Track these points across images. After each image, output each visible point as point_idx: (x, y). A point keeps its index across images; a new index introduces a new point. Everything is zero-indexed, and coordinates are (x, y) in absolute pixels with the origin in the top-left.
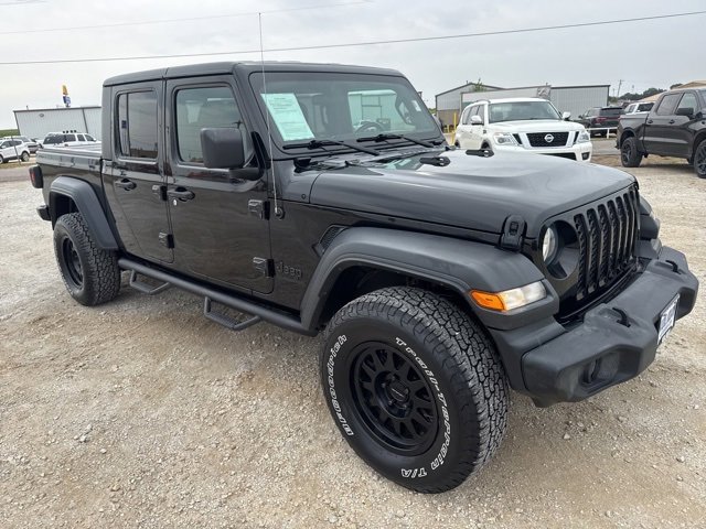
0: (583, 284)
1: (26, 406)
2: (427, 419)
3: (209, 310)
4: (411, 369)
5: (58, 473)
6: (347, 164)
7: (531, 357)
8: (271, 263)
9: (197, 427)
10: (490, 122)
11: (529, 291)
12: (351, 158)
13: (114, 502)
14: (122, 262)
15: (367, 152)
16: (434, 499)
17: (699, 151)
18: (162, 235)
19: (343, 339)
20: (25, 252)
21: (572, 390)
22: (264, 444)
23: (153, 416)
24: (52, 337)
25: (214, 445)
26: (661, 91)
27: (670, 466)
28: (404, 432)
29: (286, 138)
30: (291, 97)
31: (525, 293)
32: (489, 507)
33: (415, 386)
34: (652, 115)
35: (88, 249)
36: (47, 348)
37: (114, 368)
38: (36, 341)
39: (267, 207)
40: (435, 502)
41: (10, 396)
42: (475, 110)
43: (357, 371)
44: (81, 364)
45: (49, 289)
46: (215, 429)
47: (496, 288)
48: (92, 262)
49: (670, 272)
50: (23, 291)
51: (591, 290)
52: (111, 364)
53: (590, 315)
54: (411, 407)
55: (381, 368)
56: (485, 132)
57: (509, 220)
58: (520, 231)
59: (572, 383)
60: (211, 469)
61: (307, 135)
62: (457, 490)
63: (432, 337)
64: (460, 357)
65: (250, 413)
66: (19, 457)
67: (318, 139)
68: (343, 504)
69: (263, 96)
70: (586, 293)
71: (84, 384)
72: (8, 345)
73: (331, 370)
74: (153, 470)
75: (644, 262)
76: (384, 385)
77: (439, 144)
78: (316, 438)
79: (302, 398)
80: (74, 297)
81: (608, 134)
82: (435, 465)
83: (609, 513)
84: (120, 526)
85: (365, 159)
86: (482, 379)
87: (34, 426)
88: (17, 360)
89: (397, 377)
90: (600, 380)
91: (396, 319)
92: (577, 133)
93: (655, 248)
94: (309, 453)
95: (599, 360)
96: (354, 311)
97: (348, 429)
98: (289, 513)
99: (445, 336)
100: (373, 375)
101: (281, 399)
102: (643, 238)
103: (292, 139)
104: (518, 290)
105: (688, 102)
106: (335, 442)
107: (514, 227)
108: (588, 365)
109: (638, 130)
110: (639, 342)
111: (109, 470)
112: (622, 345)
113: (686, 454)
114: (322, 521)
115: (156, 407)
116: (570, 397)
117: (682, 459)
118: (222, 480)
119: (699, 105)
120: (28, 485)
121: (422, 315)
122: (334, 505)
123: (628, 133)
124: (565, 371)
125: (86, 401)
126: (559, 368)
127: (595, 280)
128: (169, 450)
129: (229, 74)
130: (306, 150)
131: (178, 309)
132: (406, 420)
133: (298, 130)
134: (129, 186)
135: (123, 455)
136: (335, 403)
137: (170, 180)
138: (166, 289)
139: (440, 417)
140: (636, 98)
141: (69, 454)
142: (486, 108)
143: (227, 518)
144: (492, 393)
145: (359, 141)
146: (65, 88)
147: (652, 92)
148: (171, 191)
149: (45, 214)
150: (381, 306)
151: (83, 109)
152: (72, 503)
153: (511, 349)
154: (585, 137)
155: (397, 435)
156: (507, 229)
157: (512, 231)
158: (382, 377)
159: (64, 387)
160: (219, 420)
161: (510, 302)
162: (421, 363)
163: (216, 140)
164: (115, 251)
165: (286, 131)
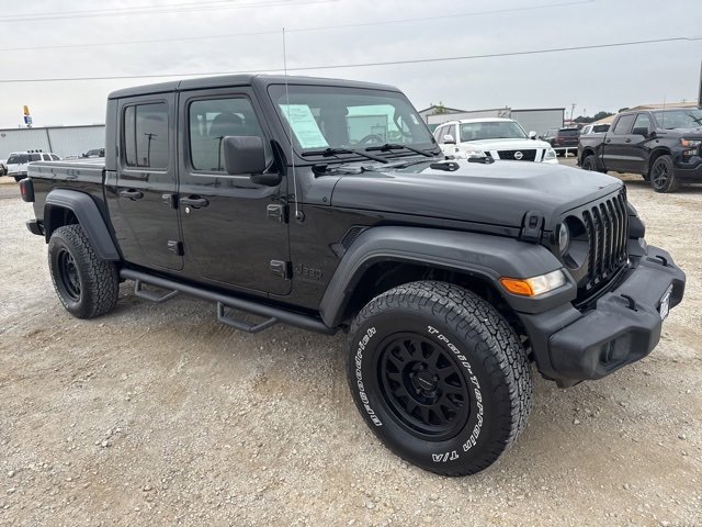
0: (590, 276)
1: (38, 415)
2: (456, 404)
3: (222, 315)
4: (441, 356)
5: (84, 477)
6: (363, 170)
7: (557, 338)
8: (289, 265)
9: (220, 428)
10: (462, 141)
11: (551, 278)
12: (366, 165)
13: (149, 501)
14: (124, 272)
15: (377, 160)
16: (464, 482)
17: (654, 167)
18: (172, 243)
19: (372, 331)
20: (6, 269)
21: (594, 368)
22: (290, 441)
23: (173, 420)
24: (51, 349)
25: (240, 444)
26: (610, 115)
27: (674, 443)
28: (433, 419)
29: (304, 146)
30: (305, 108)
31: (548, 279)
32: (516, 487)
33: (446, 372)
34: (609, 134)
35: (88, 261)
36: (49, 360)
37: (124, 376)
38: (35, 354)
39: (287, 211)
40: (464, 485)
41: (19, 407)
42: (446, 130)
43: (384, 363)
44: (89, 374)
45: (39, 304)
46: (238, 429)
47: (524, 274)
48: (92, 273)
49: (661, 266)
50: (12, 306)
51: (597, 281)
52: (120, 372)
53: (602, 301)
54: (439, 395)
55: (408, 358)
56: (457, 150)
57: (529, 215)
58: (539, 225)
59: (592, 362)
60: (241, 466)
61: (321, 143)
62: (484, 473)
63: (464, 323)
64: (491, 341)
65: (270, 413)
66: (41, 463)
67: (333, 148)
68: (377, 491)
69: (282, 106)
70: (592, 284)
71: (93, 393)
72: (7, 358)
73: (359, 363)
74: (182, 470)
75: (634, 259)
76: (411, 375)
77: (436, 154)
78: (340, 433)
79: (319, 397)
80: (69, 310)
81: (567, 154)
82: (467, 447)
83: (627, 486)
84: (160, 522)
85: (378, 166)
86: (512, 361)
87: (50, 433)
88: (19, 372)
89: (425, 365)
90: (615, 360)
91: (428, 309)
92: (544, 151)
93: (642, 246)
94: (336, 447)
95: (613, 341)
96: (384, 303)
97: (376, 420)
98: (327, 502)
99: (475, 322)
100: (401, 366)
101: (299, 399)
102: (631, 238)
103: (309, 147)
104: (543, 277)
105: (642, 122)
106: (359, 436)
107: (533, 221)
108: (605, 346)
109: (598, 148)
110: (648, 324)
111: (137, 472)
112: (633, 327)
113: (686, 432)
114: (360, 507)
115: (174, 411)
116: (592, 374)
117: (684, 436)
118: (255, 476)
119: (653, 126)
120: (56, 490)
121: (452, 304)
122: (370, 493)
123: (588, 151)
124: (588, 349)
125: (101, 407)
126: (583, 347)
127: (599, 272)
128: (196, 450)
129: (247, 85)
130: (321, 157)
131: (178, 320)
132: (435, 407)
133: (314, 139)
134: (137, 197)
135: (149, 457)
136: (363, 395)
137: (183, 189)
138: (173, 297)
139: (472, 399)
140: (588, 120)
141: (93, 458)
142: (457, 127)
143: (266, 509)
144: (520, 374)
145: (367, 150)
146: (26, 108)
147: (603, 115)
148: (184, 199)
149: (36, 228)
150: (411, 298)
151: (47, 129)
152: (105, 505)
153: (539, 332)
154: (551, 154)
155: (425, 423)
156: (527, 223)
157: (532, 225)
158: (409, 367)
159: (75, 396)
160: (241, 420)
161: (537, 288)
162: (453, 348)
163: (239, 147)
164: (115, 262)
165: (303, 139)
